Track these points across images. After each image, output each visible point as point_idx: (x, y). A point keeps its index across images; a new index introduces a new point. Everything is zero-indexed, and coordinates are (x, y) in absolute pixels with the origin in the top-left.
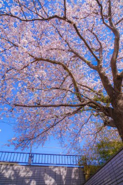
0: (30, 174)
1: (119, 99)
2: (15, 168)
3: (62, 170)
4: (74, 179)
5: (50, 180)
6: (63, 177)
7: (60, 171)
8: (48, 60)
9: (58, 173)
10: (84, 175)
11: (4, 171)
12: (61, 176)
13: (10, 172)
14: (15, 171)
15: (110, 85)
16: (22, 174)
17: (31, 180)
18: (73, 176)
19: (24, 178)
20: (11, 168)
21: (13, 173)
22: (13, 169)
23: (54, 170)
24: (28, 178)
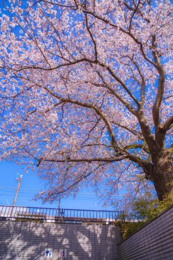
0: (62, 232)
1: (160, 157)
2: (45, 225)
3: (96, 228)
4: (111, 237)
5: (84, 239)
6: (98, 236)
7: (94, 228)
8: (77, 103)
9: (93, 231)
10: (122, 234)
11: (34, 229)
12: (95, 235)
13: (40, 229)
14: (45, 228)
15: (152, 137)
16: (53, 232)
17: (63, 239)
18: (109, 235)
19: (56, 236)
20: (41, 225)
21: (43, 231)
22: (43, 227)
23: (88, 228)
24: (60, 236)
